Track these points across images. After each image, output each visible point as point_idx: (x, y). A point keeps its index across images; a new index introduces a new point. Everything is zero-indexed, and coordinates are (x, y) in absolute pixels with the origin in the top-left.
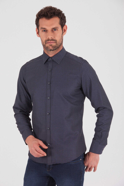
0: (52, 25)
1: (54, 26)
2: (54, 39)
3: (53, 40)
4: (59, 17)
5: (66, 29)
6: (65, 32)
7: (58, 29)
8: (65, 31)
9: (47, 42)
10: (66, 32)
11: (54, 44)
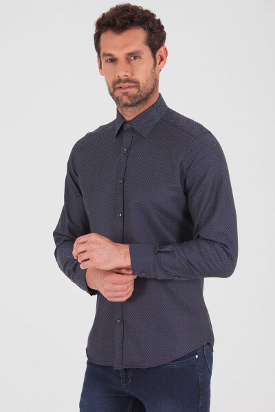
0: (126, 46)
1: (131, 49)
2: (133, 78)
3: (128, 81)
4: (145, 29)
5: (164, 56)
6: (162, 63)
7: (143, 56)
8: (162, 59)
9: (117, 86)
10: (165, 63)
11: (133, 91)
